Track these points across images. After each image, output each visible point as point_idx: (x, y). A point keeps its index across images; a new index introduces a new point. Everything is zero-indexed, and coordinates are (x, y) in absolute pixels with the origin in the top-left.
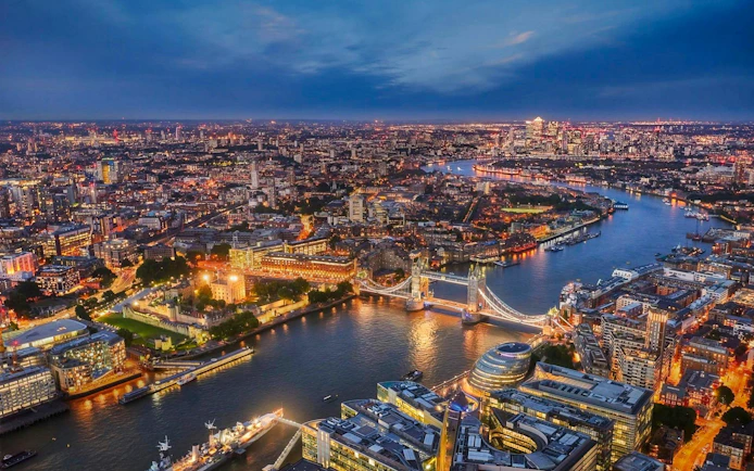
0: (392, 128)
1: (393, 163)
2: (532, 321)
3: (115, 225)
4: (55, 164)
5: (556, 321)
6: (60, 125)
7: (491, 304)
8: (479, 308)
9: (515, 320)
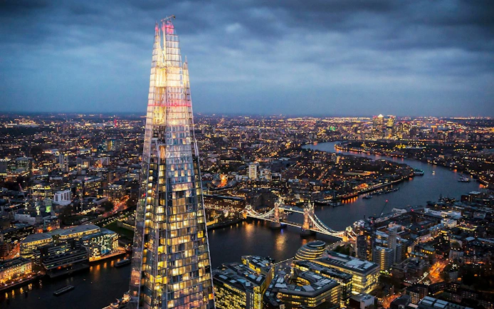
0: (289, 120)
1: (284, 143)
2: (337, 234)
3: (115, 177)
4: (79, 141)
5: (349, 234)
6: (81, 116)
7: (317, 224)
8: (310, 227)
9: (329, 233)
